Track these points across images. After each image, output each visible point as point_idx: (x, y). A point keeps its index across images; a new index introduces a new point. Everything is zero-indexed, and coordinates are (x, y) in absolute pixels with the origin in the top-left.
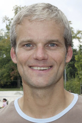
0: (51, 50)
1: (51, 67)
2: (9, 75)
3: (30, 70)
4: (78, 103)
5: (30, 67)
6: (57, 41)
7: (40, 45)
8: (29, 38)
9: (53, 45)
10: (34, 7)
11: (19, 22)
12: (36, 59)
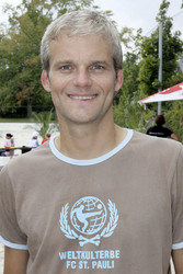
1: (96, 95)
2: (14, 97)
4: (131, 141)
5: (69, 96)
6: (105, 63)
7: (82, 68)
8: (68, 59)
9: (99, 67)
10: (73, 17)
11: (53, 37)
12: (78, 86)
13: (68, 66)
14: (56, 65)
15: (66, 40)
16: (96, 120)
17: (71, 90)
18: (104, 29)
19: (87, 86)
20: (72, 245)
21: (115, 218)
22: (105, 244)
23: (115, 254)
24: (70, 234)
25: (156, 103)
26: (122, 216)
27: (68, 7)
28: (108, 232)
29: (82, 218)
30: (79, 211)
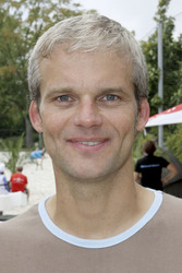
0: (107, 107)
3: (69, 147)
5: (70, 141)
6: (120, 90)
7: (87, 99)
9: (112, 97)
10: (74, 24)
11: (45, 54)
12: (80, 126)
14: (49, 96)
15: (63, 59)
18: (119, 41)
19: (95, 126)
25: (156, 127)
27: (41, 5)
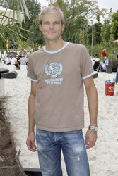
7: (51, 23)
12: (50, 29)
13: (47, 23)
16: (56, 39)
17: (48, 30)
20: (49, 77)
21: (61, 69)
22: (58, 76)
23: (61, 79)
24: (48, 74)
26: (64, 68)
28: (59, 73)
29: (52, 69)
30: (51, 67)
